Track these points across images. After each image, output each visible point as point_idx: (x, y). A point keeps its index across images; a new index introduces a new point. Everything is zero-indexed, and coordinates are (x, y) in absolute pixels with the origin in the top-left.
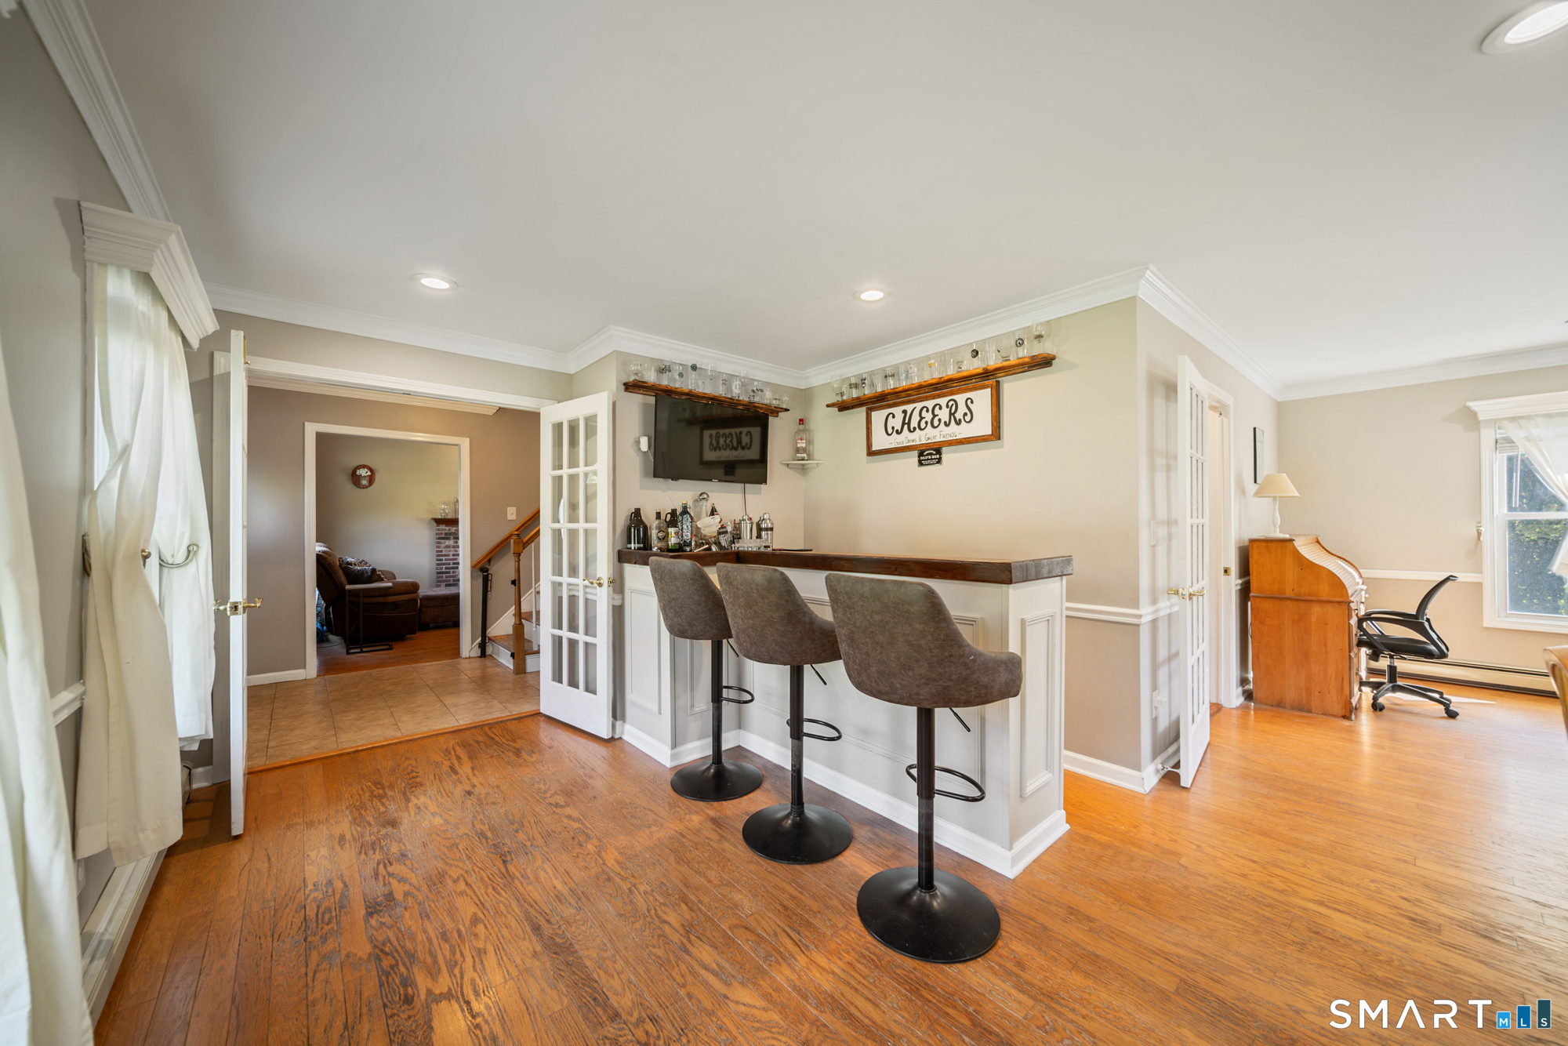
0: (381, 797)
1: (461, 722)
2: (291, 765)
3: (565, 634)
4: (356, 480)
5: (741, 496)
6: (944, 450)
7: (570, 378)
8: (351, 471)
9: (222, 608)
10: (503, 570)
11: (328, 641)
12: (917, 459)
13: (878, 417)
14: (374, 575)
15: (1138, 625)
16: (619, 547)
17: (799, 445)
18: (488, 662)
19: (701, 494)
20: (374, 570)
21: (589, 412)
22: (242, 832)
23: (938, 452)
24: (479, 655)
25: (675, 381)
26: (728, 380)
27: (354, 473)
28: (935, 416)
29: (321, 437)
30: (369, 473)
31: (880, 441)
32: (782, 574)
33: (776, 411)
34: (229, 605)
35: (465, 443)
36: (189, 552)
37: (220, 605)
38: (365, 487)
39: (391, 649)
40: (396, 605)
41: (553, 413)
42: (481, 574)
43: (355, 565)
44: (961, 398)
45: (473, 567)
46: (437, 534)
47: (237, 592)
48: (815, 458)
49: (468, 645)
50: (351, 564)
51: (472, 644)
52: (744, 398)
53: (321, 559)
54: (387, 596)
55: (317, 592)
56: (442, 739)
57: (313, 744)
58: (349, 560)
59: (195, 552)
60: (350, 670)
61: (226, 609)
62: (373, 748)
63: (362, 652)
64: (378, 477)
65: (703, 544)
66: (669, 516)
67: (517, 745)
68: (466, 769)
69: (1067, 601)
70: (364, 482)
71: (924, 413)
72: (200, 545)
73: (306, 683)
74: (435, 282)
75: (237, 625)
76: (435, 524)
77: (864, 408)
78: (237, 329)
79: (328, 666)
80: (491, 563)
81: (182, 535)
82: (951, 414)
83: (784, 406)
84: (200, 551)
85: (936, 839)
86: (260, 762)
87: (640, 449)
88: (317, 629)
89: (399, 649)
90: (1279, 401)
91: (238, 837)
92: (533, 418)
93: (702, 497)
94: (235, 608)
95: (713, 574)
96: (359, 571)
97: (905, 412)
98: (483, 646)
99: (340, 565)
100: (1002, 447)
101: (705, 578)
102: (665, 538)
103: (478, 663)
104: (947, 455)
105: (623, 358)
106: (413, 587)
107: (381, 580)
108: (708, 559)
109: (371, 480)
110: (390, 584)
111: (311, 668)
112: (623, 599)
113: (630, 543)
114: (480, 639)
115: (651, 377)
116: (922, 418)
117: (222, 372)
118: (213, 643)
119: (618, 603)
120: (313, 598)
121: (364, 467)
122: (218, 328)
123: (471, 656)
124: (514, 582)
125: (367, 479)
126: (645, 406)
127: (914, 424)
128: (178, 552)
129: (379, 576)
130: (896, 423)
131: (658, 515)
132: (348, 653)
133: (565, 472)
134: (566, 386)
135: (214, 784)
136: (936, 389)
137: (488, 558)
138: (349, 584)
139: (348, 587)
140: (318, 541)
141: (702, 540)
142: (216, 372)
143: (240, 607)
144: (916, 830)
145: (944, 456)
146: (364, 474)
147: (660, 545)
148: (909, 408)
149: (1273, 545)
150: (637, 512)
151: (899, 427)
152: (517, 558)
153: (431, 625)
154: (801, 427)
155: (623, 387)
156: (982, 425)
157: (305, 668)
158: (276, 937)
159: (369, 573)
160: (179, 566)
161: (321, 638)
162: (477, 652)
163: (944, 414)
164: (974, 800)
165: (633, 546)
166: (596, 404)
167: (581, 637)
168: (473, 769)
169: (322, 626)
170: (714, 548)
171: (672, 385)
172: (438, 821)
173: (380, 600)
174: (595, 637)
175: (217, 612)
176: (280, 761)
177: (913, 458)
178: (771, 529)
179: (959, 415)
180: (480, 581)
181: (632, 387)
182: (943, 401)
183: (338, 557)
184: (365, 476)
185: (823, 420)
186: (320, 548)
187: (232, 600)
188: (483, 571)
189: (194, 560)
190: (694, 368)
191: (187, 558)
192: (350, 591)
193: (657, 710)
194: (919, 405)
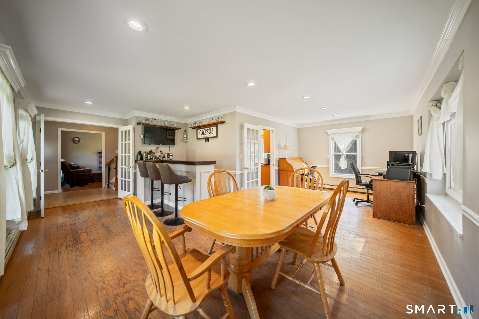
0: (75, 212)
1: (98, 200)
2: (55, 207)
3: (124, 179)
4: (74, 141)
5: (169, 148)
6: (209, 139)
7: (127, 120)
8: (72, 139)
9: (39, 171)
10: (113, 166)
11: (65, 185)
12: (205, 141)
13: (199, 131)
14: (78, 167)
15: (235, 174)
16: (135, 159)
17: (184, 136)
18: (110, 189)
19: (157, 148)
20: (78, 166)
21: (129, 129)
22: (43, 217)
23: (208, 139)
24: (107, 187)
25: (150, 122)
26: (164, 122)
27: (73, 139)
28: (208, 132)
29: (62, 132)
30: (78, 139)
31: (199, 137)
32: (168, 165)
33: (178, 129)
34: (41, 170)
35: (103, 134)
36: (31, 160)
37: (39, 170)
38: (77, 143)
39: (83, 186)
40: (85, 175)
41: (122, 129)
42: (108, 167)
43: (73, 165)
44: (211, 128)
45: (106, 165)
46: (99, 157)
47: (42, 168)
48: (188, 139)
49: (104, 184)
50: (72, 164)
51: (105, 184)
52: (169, 126)
53: (62, 163)
54: (82, 173)
55: (62, 172)
56: (92, 203)
57: (60, 204)
58: (72, 163)
59: (33, 160)
60: (71, 191)
61: (40, 171)
62: (75, 204)
63: (74, 187)
64: (81, 141)
65: (156, 159)
66: (148, 152)
67: (110, 203)
68: (97, 207)
69: (215, 169)
70: (77, 142)
71: (206, 131)
72: (34, 158)
73: (58, 193)
74: (89, 103)
75: (42, 174)
76: (99, 154)
77: (196, 129)
78: (43, 114)
79: (64, 190)
80: (111, 164)
81: (30, 156)
82: (210, 132)
83: (180, 128)
84: (34, 159)
85: (178, 209)
86: (47, 207)
87: (141, 138)
88: (62, 182)
89: (85, 187)
90: (298, 128)
91: (43, 218)
92: (117, 129)
93: (158, 148)
94: (42, 171)
95: (157, 165)
96: (74, 166)
97: (203, 130)
98: (108, 185)
99: (69, 165)
100: (218, 139)
101: (156, 167)
102: (147, 157)
103: (107, 189)
104: (210, 140)
105: (137, 117)
106: (90, 171)
107: (81, 168)
108: (157, 162)
109: (79, 141)
110: (83, 170)
111: (60, 190)
112: (136, 171)
113: (138, 158)
114: (107, 183)
115: (144, 121)
116: (206, 132)
117: (38, 120)
118: (37, 179)
119: (135, 172)
120: (61, 174)
121: (76, 138)
122: (38, 113)
123: (105, 187)
124: (115, 168)
125: (78, 141)
126: (143, 128)
127: (204, 133)
128: (29, 159)
129: (80, 167)
130: (201, 132)
131: (145, 152)
132: (70, 187)
133: (124, 142)
134: (125, 122)
135: (36, 211)
136: (208, 126)
137: (110, 163)
138: (71, 169)
139: (71, 170)
140: (62, 158)
141: (156, 158)
142: (36, 120)
143: (43, 171)
144: (175, 207)
145: (209, 140)
146: (76, 140)
147: (145, 159)
148: (203, 129)
149: (283, 159)
150: (140, 152)
151: (202, 134)
152: (116, 163)
153: (96, 181)
154: (185, 132)
155: (137, 124)
156: (214, 135)
157: (58, 190)
158: (52, 228)
159: (77, 167)
160: (29, 162)
161: (63, 184)
162: (106, 186)
163: (209, 131)
164: (185, 201)
165: (139, 159)
166: (130, 128)
167: (127, 180)
168: (98, 207)
169: (64, 181)
170: (158, 160)
171: (149, 123)
172: (88, 214)
173: (80, 174)
174: (129, 179)
175: (38, 172)
176: (52, 207)
177: (204, 140)
178: (172, 156)
179: (211, 132)
180: (108, 169)
181: (138, 124)
182: (209, 129)
183: (68, 163)
184: (77, 140)
185: (190, 131)
186: (62, 160)
187: (41, 169)
188: (108, 166)
189: (32, 161)
190: (155, 119)
191: (31, 161)
192: (71, 171)
193: (141, 194)
194: (205, 129)
